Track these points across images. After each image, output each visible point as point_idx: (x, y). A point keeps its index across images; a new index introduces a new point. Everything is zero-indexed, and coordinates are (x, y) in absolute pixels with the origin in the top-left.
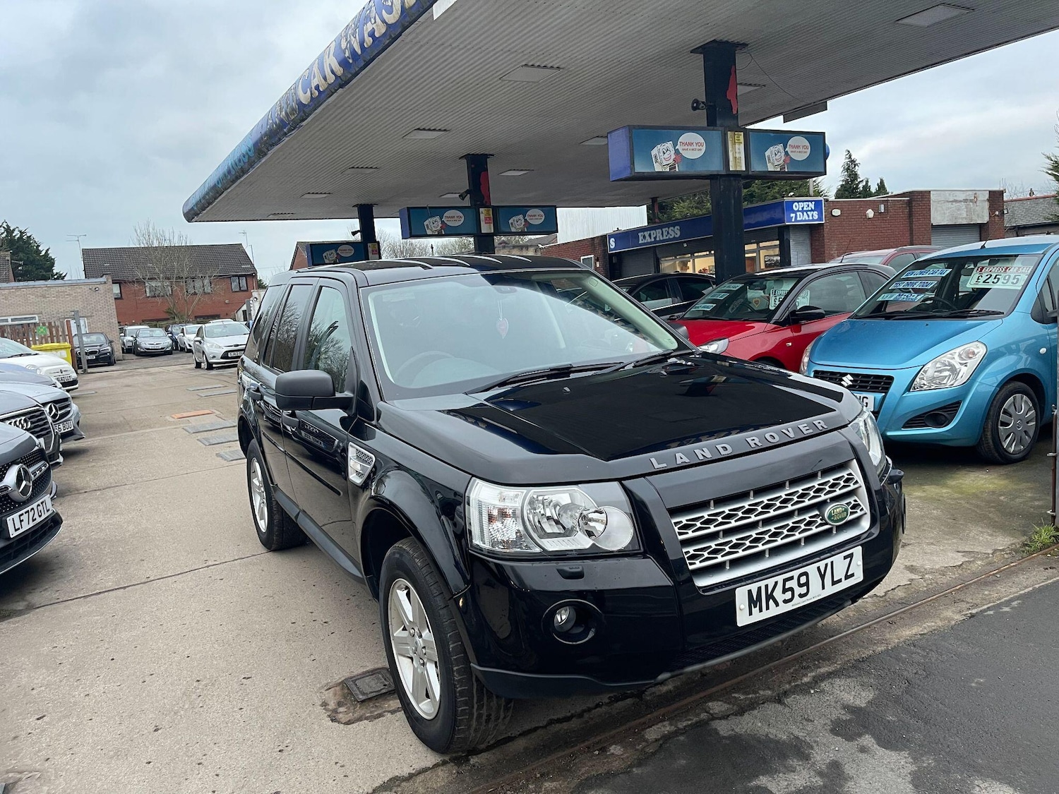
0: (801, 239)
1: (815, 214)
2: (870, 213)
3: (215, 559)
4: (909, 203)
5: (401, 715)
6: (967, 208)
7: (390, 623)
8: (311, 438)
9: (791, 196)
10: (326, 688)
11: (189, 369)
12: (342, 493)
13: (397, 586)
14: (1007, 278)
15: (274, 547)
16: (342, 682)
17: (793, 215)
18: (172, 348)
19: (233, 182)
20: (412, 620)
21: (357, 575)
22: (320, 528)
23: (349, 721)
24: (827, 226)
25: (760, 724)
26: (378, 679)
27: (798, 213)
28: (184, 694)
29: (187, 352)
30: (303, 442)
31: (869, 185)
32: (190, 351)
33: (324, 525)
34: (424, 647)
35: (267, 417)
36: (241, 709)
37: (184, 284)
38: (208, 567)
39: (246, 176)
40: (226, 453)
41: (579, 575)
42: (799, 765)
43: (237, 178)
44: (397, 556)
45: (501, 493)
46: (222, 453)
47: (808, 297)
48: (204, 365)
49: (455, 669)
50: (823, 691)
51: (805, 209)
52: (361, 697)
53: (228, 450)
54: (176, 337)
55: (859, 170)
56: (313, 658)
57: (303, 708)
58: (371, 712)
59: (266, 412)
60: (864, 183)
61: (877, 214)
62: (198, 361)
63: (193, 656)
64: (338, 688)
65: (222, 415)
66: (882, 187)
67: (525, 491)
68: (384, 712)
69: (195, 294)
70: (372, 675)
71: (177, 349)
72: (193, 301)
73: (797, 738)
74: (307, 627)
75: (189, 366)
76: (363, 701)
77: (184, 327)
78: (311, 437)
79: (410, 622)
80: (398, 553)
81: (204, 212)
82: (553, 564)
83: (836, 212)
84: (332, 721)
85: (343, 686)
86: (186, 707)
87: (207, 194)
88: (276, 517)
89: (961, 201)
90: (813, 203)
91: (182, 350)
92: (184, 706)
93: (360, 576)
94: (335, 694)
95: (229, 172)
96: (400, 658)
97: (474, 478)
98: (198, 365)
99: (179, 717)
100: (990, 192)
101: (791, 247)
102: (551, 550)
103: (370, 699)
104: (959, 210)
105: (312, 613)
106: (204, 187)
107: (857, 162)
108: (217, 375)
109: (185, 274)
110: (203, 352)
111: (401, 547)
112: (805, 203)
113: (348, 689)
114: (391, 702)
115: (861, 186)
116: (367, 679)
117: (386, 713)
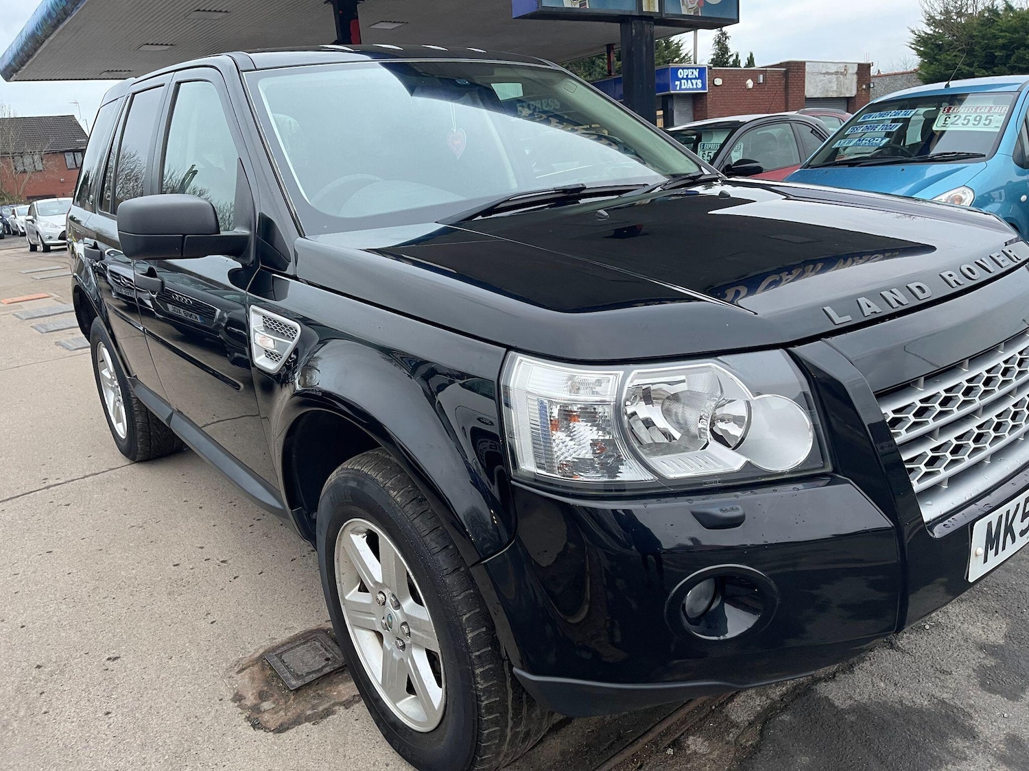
0: (685, 109)
1: (699, 81)
2: (750, 83)
3: (57, 476)
4: (786, 73)
5: (361, 708)
6: (837, 80)
7: (337, 581)
8: (182, 313)
9: (676, 62)
10: (236, 669)
11: (24, 253)
12: (242, 385)
13: (349, 528)
14: (978, 118)
15: (139, 457)
16: (261, 656)
17: (677, 83)
18: (4, 231)
19: (55, 27)
20: (380, 581)
21: (273, 505)
22: (199, 429)
23: (282, 725)
24: (710, 95)
25: (882, 684)
26: (316, 649)
27: (683, 81)
28: (18, 690)
29: (21, 236)
30: (171, 319)
31: (739, 59)
32: (24, 234)
33: (205, 426)
34: (405, 623)
35: (118, 294)
36: (108, 713)
37: (11, 160)
38: (48, 488)
39: (69, 19)
40: (68, 341)
41: (735, 522)
42: (968, 747)
43: (59, 22)
44: (353, 484)
45: (571, 378)
46: (63, 341)
47: (742, 150)
48: (40, 248)
49: (478, 671)
50: (938, 625)
51: (689, 77)
52: (294, 683)
53: (70, 337)
54: (7, 219)
55: (729, 43)
56: (211, 619)
57: (205, 706)
58: (313, 707)
59: (115, 287)
60: (734, 57)
61: (756, 84)
62: (32, 243)
63: (31, 626)
64: (256, 668)
65: (61, 299)
66: (751, 61)
67: (621, 373)
68: (334, 705)
69: (25, 172)
70: (304, 643)
71: (9, 233)
72: (24, 180)
73: (943, 702)
74: (196, 571)
75: (23, 250)
76: (298, 690)
77: (15, 208)
78: (182, 310)
79: (376, 583)
80: (354, 479)
81: (24, 67)
82: (682, 503)
83: (718, 82)
84: (254, 726)
85: (263, 663)
86: (22, 713)
87: (26, 44)
88: (139, 420)
89: (832, 74)
90: (698, 70)
91: (15, 233)
92: (17, 712)
93: (278, 505)
94: (253, 679)
95: (49, 14)
96: (357, 631)
97: (512, 353)
98: (33, 248)
99: (10, 733)
100: (859, 64)
101: (675, 117)
102: (672, 476)
103: (309, 684)
104: (830, 82)
105: (202, 548)
106: (21, 36)
107: (727, 35)
108: (54, 257)
109: (11, 149)
110: (37, 232)
111: (358, 470)
112: (689, 70)
113: (272, 668)
114: (341, 687)
115: (731, 60)
116: (300, 651)
117: (337, 708)
